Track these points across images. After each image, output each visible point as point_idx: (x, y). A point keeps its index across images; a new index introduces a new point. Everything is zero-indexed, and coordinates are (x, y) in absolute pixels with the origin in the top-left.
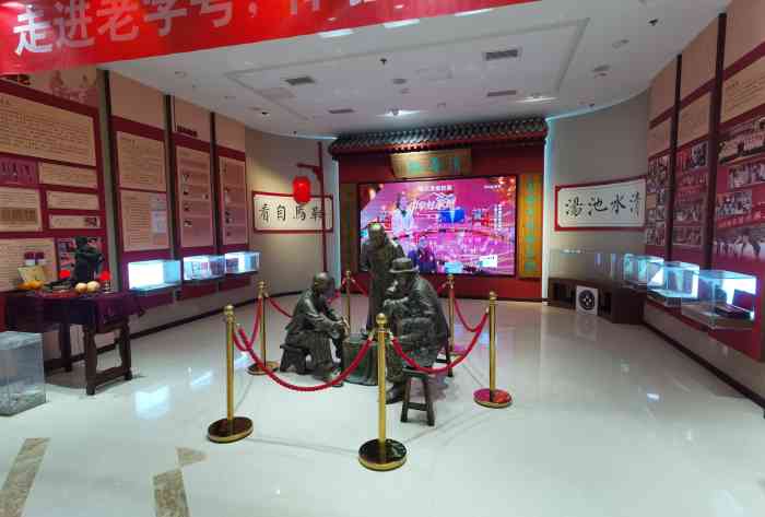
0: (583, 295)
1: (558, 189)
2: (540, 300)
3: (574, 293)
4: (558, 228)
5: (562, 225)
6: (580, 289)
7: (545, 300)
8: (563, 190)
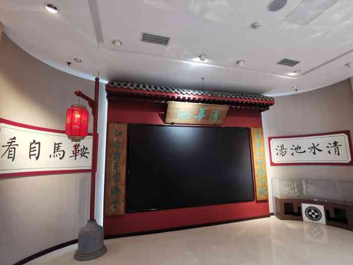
0: (309, 210)
1: (270, 139)
2: (268, 215)
3: (300, 209)
4: (272, 164)
5: (275, 162)
6: (304, 206)
7: (272, 214)
8: (273, 140)
